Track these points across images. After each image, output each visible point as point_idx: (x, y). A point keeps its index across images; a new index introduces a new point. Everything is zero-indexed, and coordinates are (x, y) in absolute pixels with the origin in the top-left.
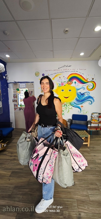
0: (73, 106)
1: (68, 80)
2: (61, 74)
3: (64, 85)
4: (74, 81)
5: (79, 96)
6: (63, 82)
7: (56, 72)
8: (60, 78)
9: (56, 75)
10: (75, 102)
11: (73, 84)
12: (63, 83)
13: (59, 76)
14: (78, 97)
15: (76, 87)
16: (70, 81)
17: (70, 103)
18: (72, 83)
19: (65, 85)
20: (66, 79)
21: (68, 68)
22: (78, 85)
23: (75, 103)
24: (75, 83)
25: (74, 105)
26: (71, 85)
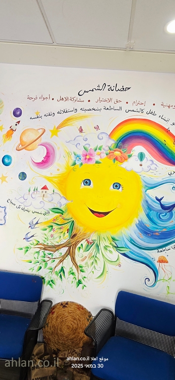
0: (124, 255)
1: (112, 143)
2: (85, 117)
3: (92, 163)
4: (139, 149)
5: (153, 215)
6: (93, 147)
7: (69, 105)
8: (81, 130)
9: (68, 120)
10: (135, 237)
11: (132, 163)
12: (93, 152)
13: (77, 124)
14: (148, 216)
15: (143, 174)
16: (120, 148)
17: (113, 239)
18: (130, 156)
19: (97, 162)
20: (105, 137)
21: (115, 95)
22: (153, 167)
23: (132, 242)
24: (141, 156)
25: (128, 247)
26: (125, 165)
